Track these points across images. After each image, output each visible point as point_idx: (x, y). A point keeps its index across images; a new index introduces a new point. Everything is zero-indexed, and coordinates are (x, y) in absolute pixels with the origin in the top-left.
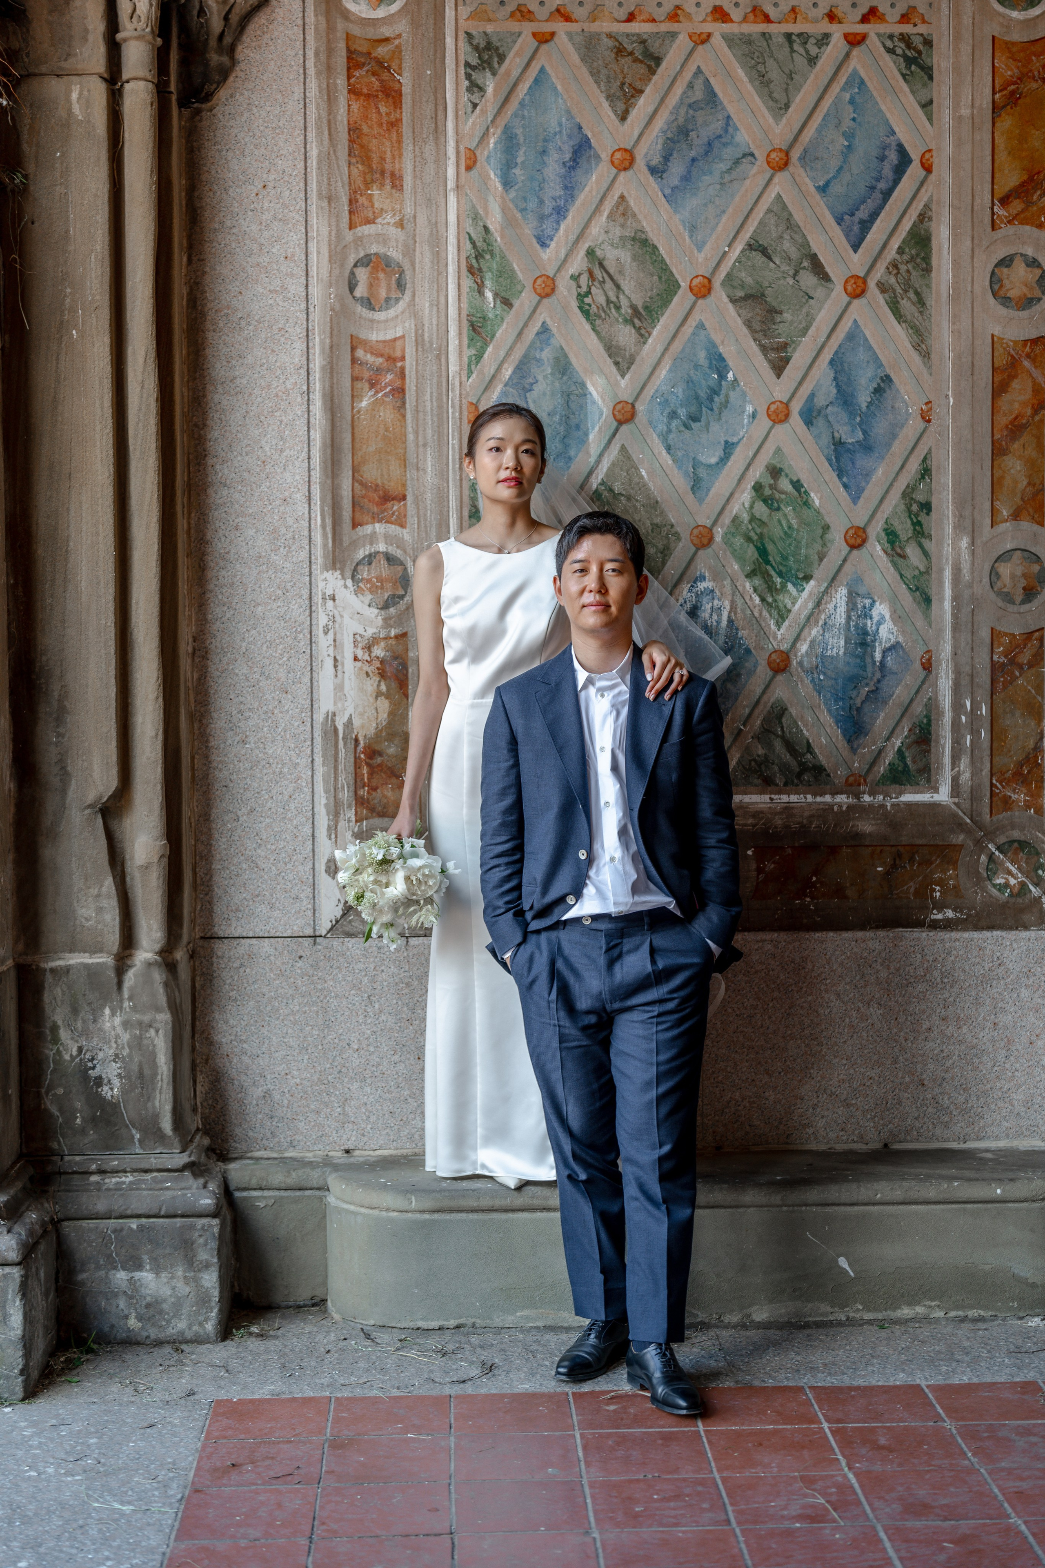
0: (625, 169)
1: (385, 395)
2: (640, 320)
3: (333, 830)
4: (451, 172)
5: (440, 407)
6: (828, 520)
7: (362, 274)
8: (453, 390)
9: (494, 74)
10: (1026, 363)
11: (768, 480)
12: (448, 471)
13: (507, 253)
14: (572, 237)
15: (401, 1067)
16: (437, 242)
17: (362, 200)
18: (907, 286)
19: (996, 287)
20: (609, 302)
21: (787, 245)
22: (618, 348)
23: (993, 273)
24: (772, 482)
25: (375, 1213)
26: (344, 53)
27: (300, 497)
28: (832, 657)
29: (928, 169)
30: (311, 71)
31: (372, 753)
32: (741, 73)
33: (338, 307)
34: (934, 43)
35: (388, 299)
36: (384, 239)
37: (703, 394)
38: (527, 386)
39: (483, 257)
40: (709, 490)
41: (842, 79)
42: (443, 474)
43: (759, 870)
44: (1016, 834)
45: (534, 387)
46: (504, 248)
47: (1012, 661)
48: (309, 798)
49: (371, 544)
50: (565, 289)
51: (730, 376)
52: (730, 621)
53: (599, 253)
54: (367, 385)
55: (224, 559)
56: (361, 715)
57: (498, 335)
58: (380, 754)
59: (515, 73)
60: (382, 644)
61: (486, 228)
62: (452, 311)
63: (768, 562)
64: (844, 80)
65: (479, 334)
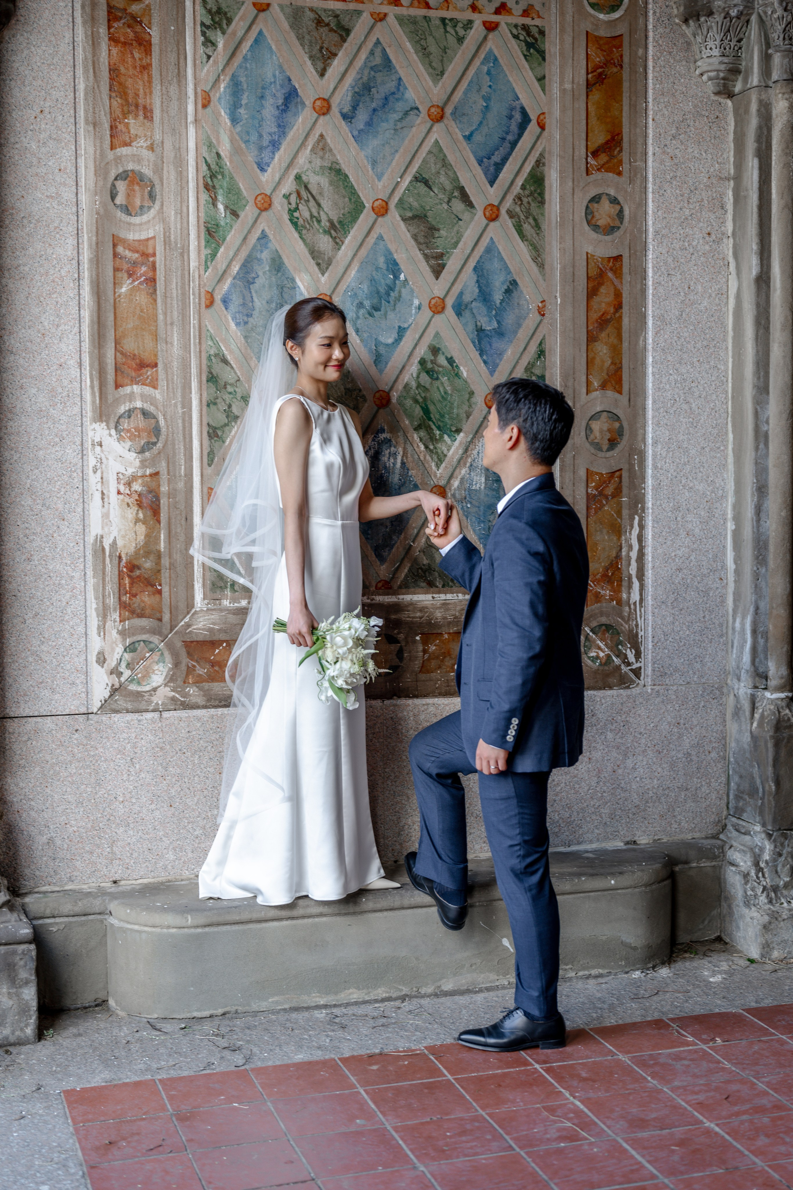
0: (324, 114)
1: (140, 283)
2: (335, 231)
3: (102, 629)
4: (191, 108)
5: (183, 294)
6: (473, 387)
7: (121, 186)
8: (193, 280)
9: (224, 33)
10: (610, 275)
11: (430, 357)
12: (190, 345)
13: (234, 175)
14: (284, 165)
15: (157, 813)
16: (180, 163)
17: (121, 127)
18: (528, 214)
19: (589, 217)
20: (312, 216)
21: (443, 179)
22: (319, 252)
23: (587, 207)
24: (433, 358)
25: (158, 930)
26: (105, 8)
27: (73, 362)
28: (476, 490)
29: (542, 127)
30: (79, 20)
31: (132, 567)
32: (408, 45)
33: (102, 212)
34: (546, 33)
35: (142, 207)
36: (138, 159)
37: (382, 290)
38: (251, 280)
39: (216, 177)
40: (387, 363)
41: (482, 56)
42: (186, 347)
43: (425, 651)
44: (604, 620)
45: (256, 280)
46: (232, 171)
47: (601, 493)
48: (82, 604)
49: (130, 402)
50: (279, 205)
51: (402, 277)
52: (403, 463)
53: (304, 178)
54: (125, 275)
55: (11, 412)
56: (123, 537)
57: (228, 239)
58: (139, 568)
59: (240, 34)
60: (140, 481)
61: (218, 154)
62: (192, 219)
63: (430, 419)
64: (483, 56)
65: (213, 237)
